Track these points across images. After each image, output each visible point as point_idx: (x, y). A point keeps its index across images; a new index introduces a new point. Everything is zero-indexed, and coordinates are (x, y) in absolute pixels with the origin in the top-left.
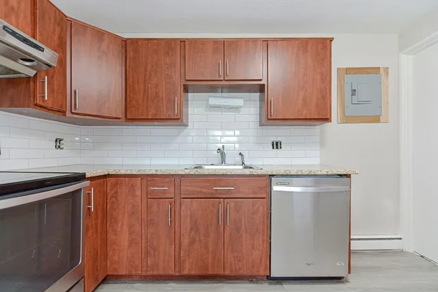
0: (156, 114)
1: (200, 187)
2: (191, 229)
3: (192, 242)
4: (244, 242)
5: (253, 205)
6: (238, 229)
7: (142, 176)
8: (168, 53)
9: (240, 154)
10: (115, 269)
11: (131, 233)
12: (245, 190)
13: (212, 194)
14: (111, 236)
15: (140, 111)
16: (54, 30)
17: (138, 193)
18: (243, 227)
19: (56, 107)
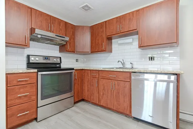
0: (98, 50)
1: (105, 75)
2: (103, 89)
3: (103, 94)
4: (121, 98)
5: (124, 84)
6: (118, 93)
7: (90, 70)
8: (101, 28)
9: (131, 63)
10: (84, 98)
11: (88, 87)
12: (121, 77)
13: (109, 78)
14: (84, 88)
15: (94, 49)
16: (71, 30)
17: (89, 75)
18: (120, 93)
19: (72, 51)
